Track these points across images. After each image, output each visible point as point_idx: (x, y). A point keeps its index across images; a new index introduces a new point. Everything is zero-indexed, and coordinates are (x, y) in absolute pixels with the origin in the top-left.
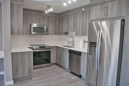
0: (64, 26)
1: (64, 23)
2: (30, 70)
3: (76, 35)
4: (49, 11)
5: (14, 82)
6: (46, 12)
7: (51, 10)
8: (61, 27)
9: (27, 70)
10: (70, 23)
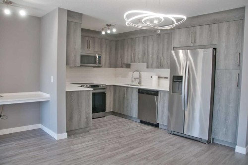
0: (126, 54)
1: (126, 50)
2: (87, 118)
3: (147, 68)
4: (109, 32)
5: (68, 135)
6: (103, 33)
7: (114, 30)
8: (119, 56)
9: (84, 118)
10: (137, 50)
